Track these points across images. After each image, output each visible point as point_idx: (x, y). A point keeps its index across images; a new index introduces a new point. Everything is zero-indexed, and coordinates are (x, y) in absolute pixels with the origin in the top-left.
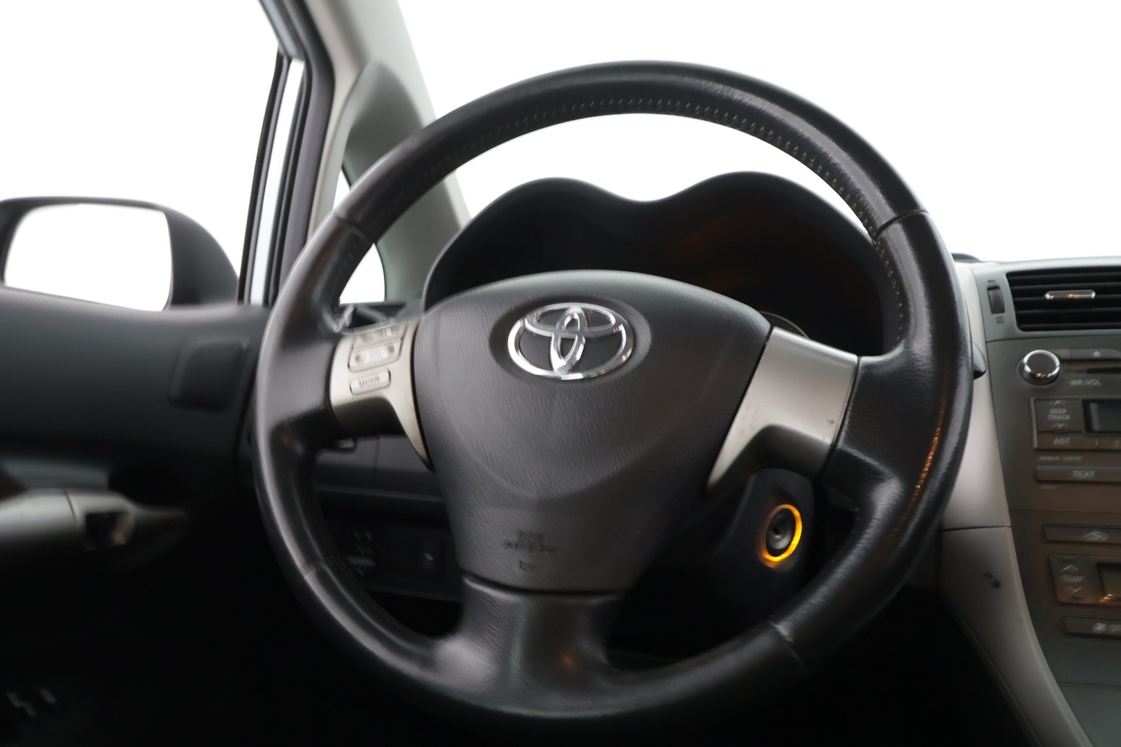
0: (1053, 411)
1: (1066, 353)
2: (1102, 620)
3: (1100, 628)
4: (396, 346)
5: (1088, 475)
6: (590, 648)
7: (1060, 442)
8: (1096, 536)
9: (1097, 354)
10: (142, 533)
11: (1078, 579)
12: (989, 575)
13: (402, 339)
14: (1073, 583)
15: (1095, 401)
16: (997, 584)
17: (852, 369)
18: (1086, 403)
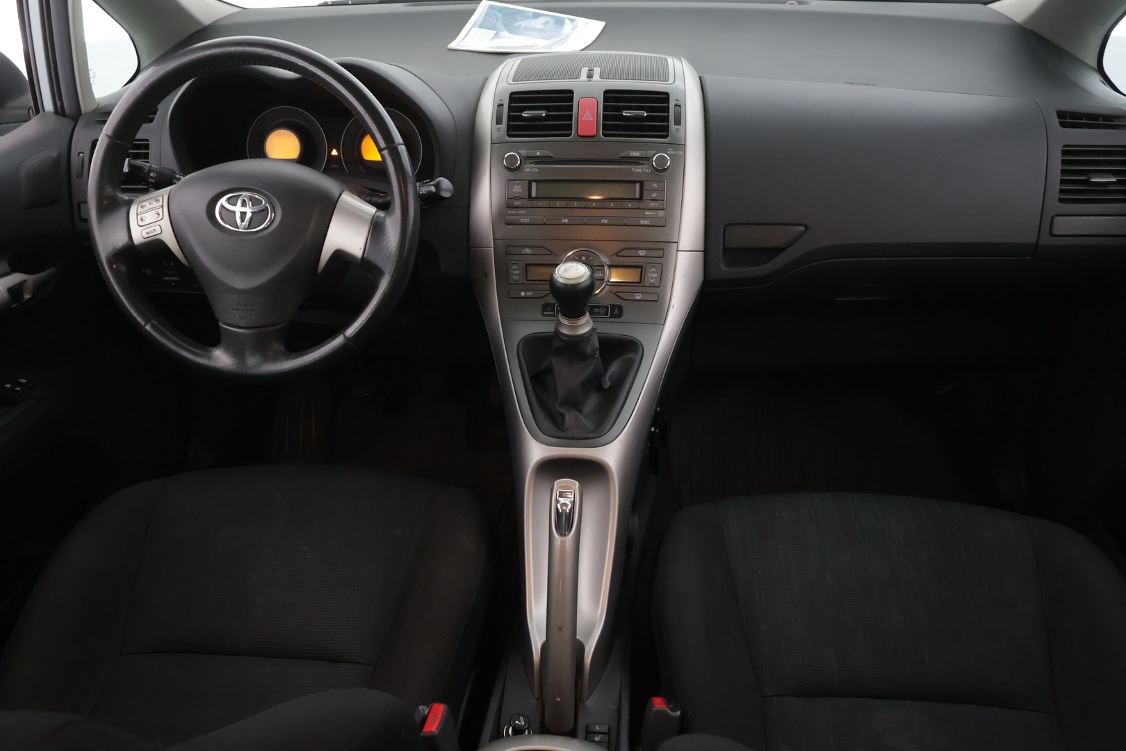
0: (515, 187)
1: (524, 152)
2: (523, 290)
3: (523, 294)
4: (160, 211)
5: (526, 220)
6: (278, 347)
7: (517, 203)
8: (527, 251)
9: (538, 154)
10: (37, 289)
11: (517, 272)
12: (484, 271)
13: (162, 206)
14: (516, 273)
15: (534, 181)
16: (486, 276)
17: (371, 218)
18: (530, 183)
